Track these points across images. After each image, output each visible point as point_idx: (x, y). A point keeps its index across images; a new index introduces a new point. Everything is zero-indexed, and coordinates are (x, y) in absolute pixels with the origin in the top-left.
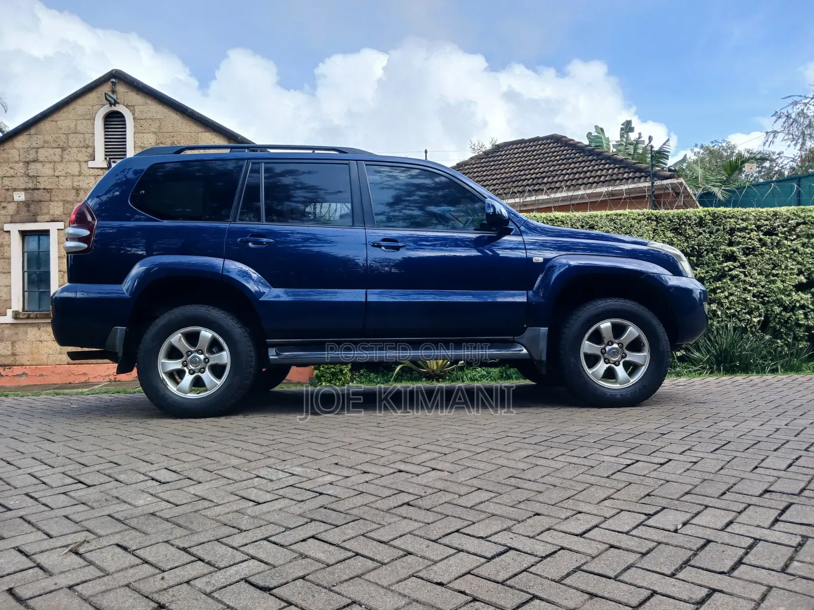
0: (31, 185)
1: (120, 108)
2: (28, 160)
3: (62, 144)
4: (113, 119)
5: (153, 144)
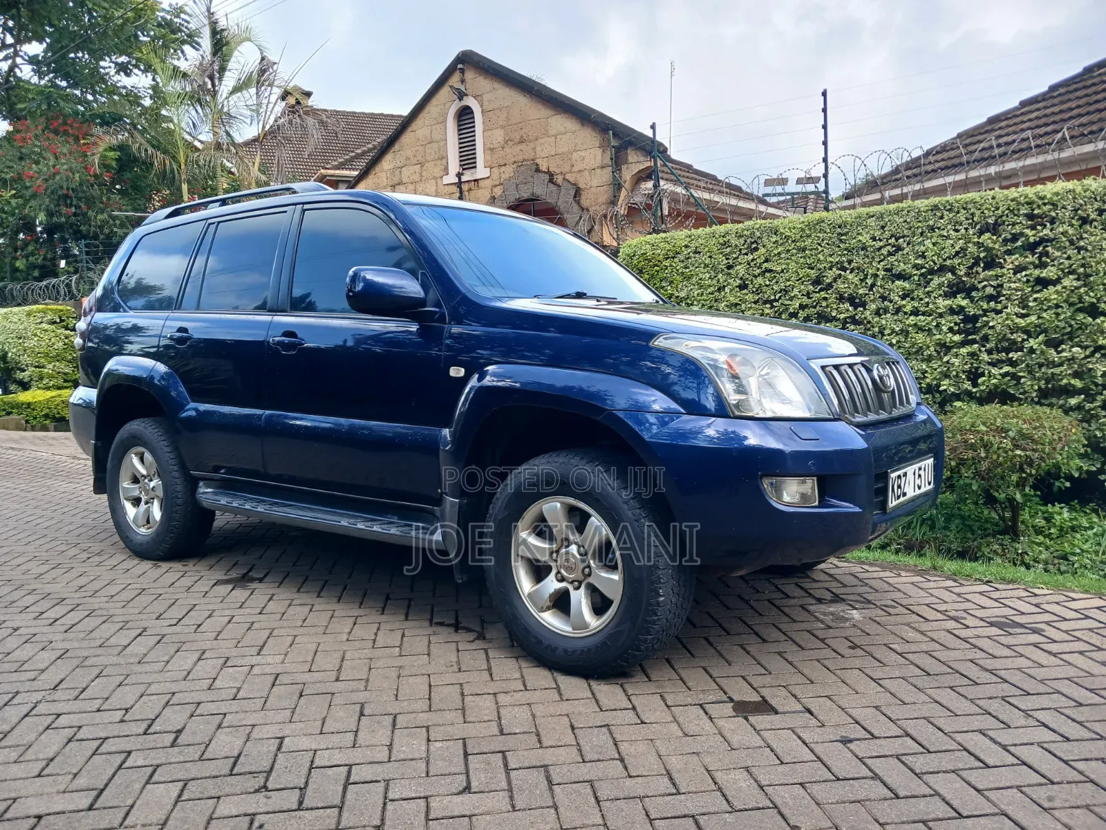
1: (470, 102)
2: (393, 183)
3: (422, 160)
4: (465, 115)
5: (502, 143)
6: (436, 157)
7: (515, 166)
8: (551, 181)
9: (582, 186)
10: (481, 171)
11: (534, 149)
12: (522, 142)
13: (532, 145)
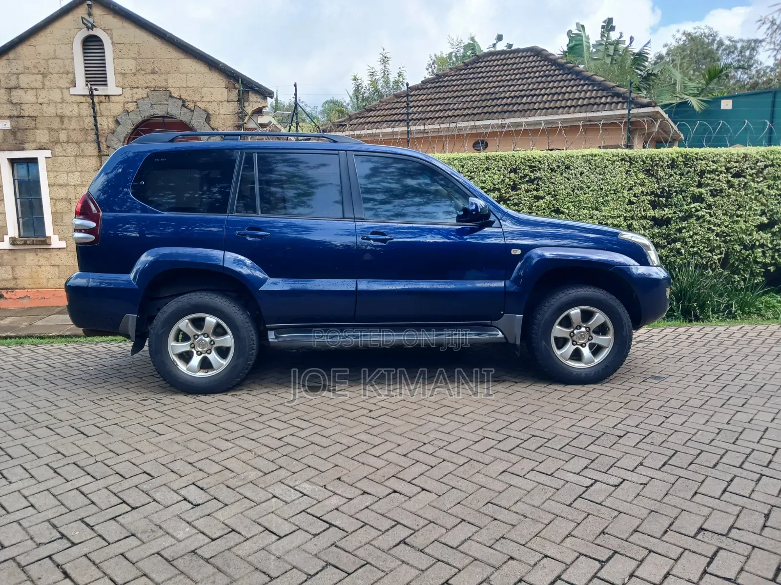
0: (15, 113)
1: (97, 32)
2: (10, 86)
3: (42, 70)
4: (91, 43)
5: (134, 70)
6: (61, 71)
7: (148, 90)
8: (183, 105)
9: (210, 112)
10: (112, 88)
11: (166, 80)
12: (153, 72)
13: (164, 77)
